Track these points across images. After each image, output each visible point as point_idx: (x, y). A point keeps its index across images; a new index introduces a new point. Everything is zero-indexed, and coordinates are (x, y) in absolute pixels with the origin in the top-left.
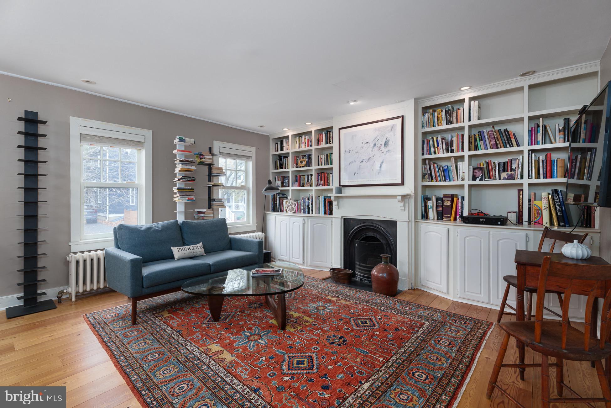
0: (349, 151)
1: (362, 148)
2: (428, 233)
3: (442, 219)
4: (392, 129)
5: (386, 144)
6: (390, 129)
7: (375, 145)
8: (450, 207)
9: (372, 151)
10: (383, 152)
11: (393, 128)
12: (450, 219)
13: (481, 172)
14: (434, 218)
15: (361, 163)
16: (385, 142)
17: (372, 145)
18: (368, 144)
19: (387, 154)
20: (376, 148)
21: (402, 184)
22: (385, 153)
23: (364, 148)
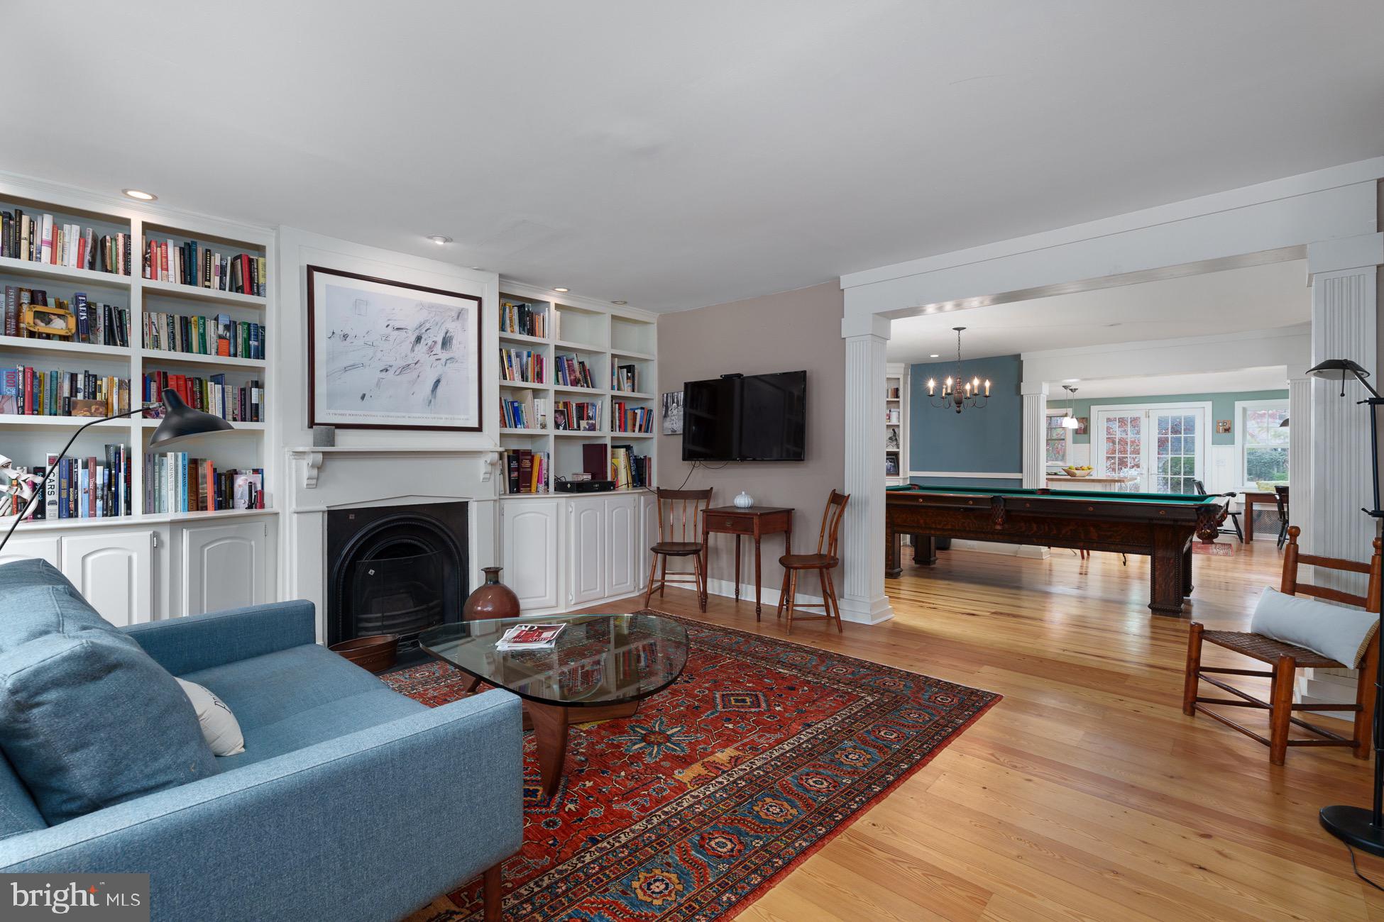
0: (345, 337)
1: (387, 338)
2: (520, 517)
3: (518, 491)
4: (458, 317)
5: (446, 342)
6: (454, 314)
7: (419, 339)
8: (529, 470)
9: (413, 350)
10: (439, 359)
11: (460, 314)
12: (530, 490)
13: (562, 417)
14: (505, 491)
15: (384, 373)
16: (444, 338)
17: (413, 338)
18: (402, 333)
19: (448, 365)
20: (421, 348)
21: (479, 429)
22: (443, 361)
23: (391, 338)
